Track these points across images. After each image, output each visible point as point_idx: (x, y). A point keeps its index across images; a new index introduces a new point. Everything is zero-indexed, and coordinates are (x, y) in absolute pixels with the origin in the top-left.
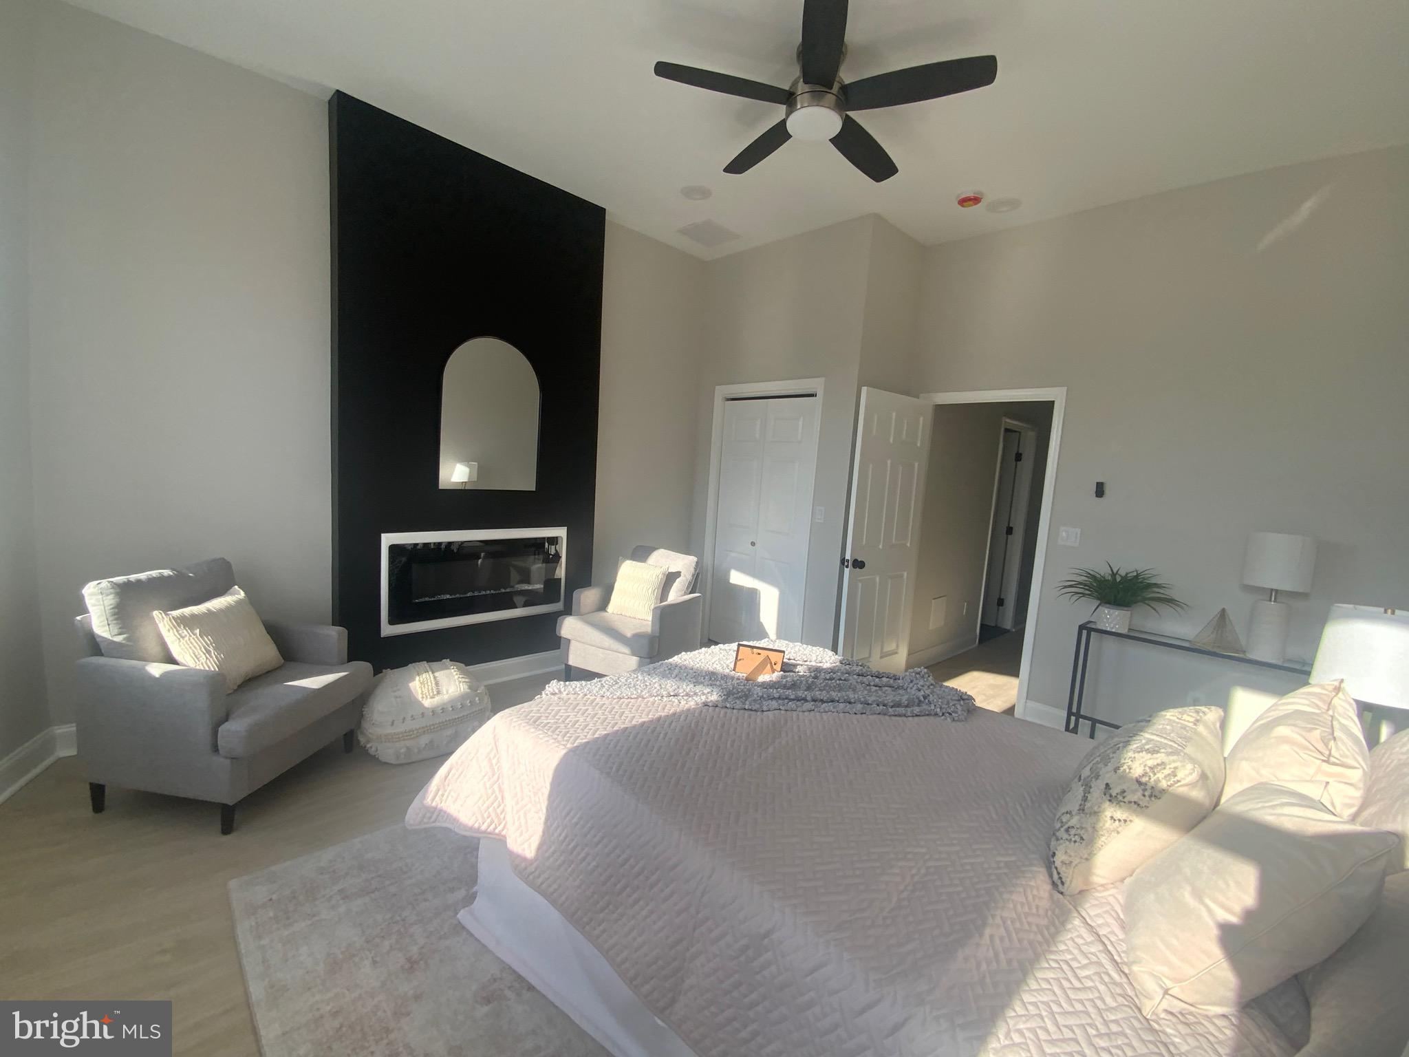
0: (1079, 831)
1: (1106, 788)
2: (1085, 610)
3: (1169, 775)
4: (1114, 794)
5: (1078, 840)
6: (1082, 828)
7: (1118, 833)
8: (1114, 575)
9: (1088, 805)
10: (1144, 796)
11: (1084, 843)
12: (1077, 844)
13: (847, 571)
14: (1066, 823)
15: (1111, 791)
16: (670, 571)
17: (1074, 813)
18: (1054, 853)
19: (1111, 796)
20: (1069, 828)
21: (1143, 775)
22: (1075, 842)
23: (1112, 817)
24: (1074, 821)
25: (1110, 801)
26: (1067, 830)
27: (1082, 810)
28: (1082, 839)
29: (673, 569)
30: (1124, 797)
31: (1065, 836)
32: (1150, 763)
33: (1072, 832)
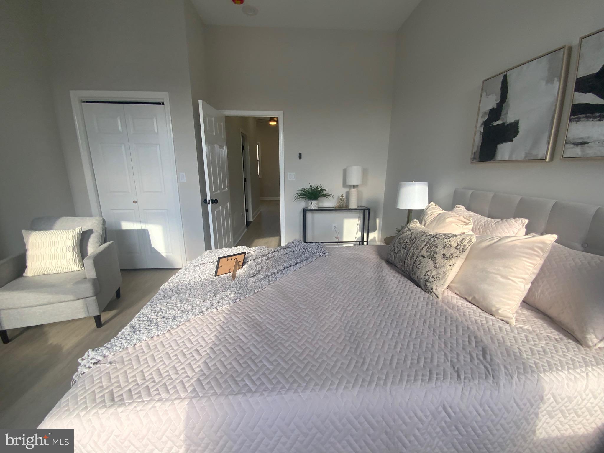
0: (437, 276)
1: (443, 256)
3: (469, 242)
4: (448, 257)
5: (438, 279)
6: (438, 274)
7: (451, 270)
9: (438, 264)
10: (460, 253)
11: (441, 279)
12: (439, 280)
13: (209, 206)
14: (431, 275)
15: (446, 256)
16: (83, 230)
17: (433, 270)
18: (432, 288)
19: (447, 258)
20: (433, 276)
21: (458, 246)
22: (438, 280)
23: (449, 265)
24: (434, 273)
25: (447, 260)
26: (433, 277)
27: (436, 267)
28: (439, 278)
29: (85, 228)
30: (452, 256)
31: (433, 280)
32: (459, 240)
33: (435, 277)
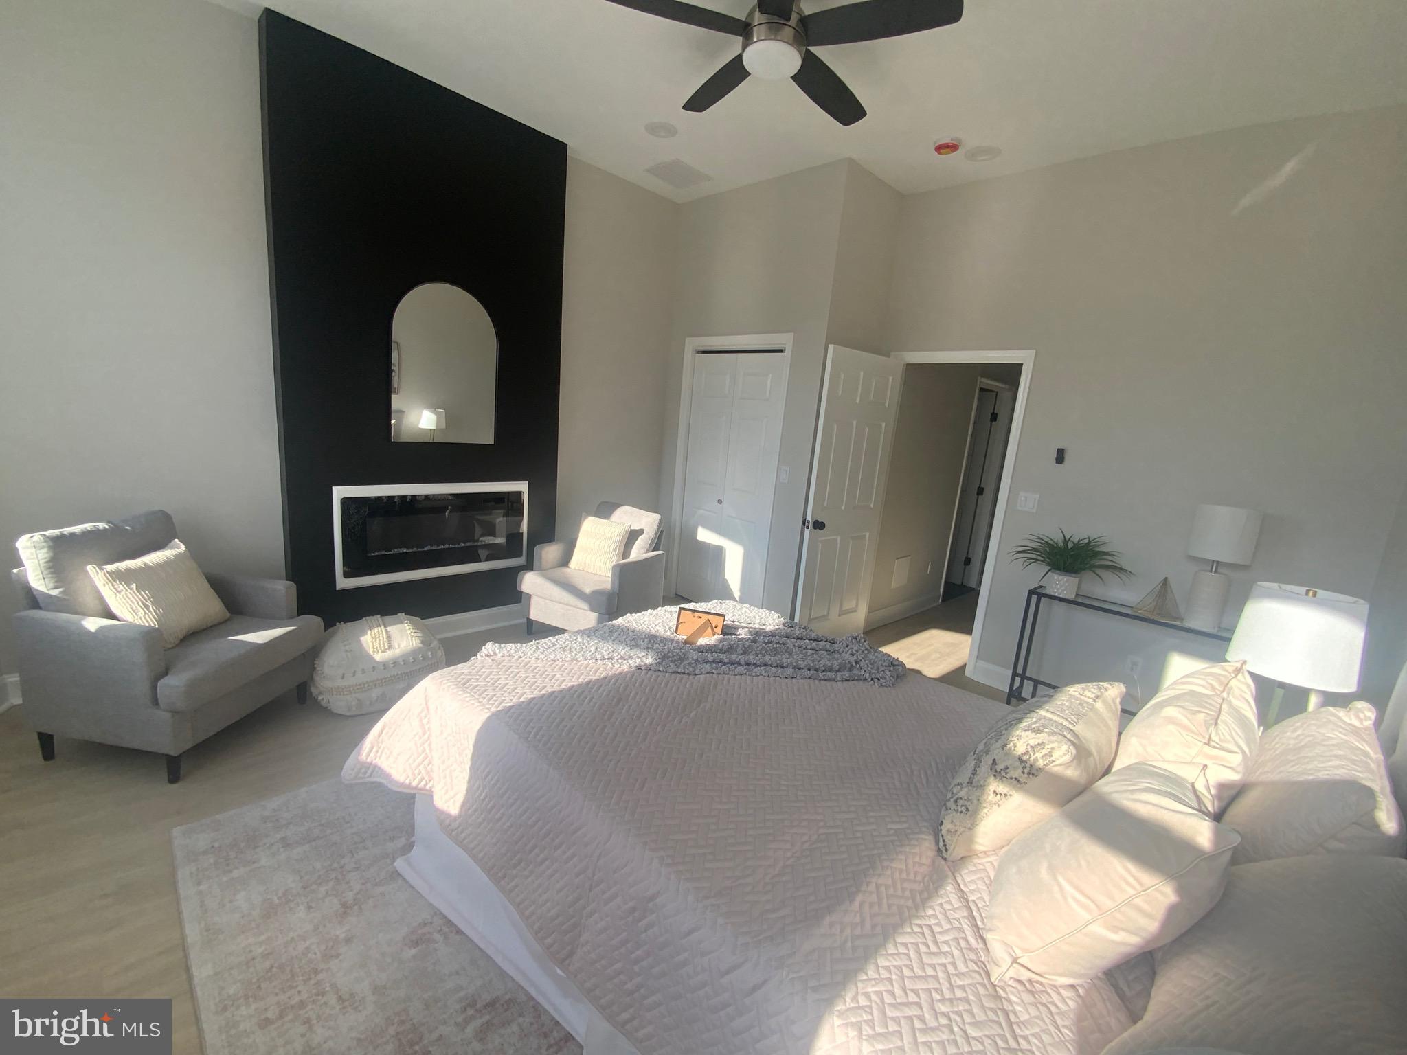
0: (966, 803)
1: (992, 764)
2: (1036, 574)
3: (1046, 755)
4: (999, 770)
5: (964, 811)
6: (968, 800)
7: (999, 806)
8: (1066, 541)
9: (976, 778)
10: (1023, 773)
11: (969, 813)
12: (962, 814)
13: (807, 531)
14: (956, 794)
15: (996, 766)
16: (632, 528)
17: (964, 785)
18: (942, 822)
19: (996, 771)
20: (958, 799)
21: (1025, 753)
22: (961, 812)
23: (995, 791)
24: (963, 793)
25: (995, 776)
26: (956, 802)
27: (970, 783)
28: (967, 809)
29: (636, 527)
30: (1006, 773)
31: (954, 807)
32: (1032, 742)
33: (960, 802)
